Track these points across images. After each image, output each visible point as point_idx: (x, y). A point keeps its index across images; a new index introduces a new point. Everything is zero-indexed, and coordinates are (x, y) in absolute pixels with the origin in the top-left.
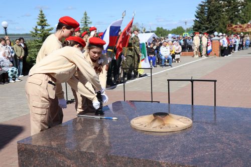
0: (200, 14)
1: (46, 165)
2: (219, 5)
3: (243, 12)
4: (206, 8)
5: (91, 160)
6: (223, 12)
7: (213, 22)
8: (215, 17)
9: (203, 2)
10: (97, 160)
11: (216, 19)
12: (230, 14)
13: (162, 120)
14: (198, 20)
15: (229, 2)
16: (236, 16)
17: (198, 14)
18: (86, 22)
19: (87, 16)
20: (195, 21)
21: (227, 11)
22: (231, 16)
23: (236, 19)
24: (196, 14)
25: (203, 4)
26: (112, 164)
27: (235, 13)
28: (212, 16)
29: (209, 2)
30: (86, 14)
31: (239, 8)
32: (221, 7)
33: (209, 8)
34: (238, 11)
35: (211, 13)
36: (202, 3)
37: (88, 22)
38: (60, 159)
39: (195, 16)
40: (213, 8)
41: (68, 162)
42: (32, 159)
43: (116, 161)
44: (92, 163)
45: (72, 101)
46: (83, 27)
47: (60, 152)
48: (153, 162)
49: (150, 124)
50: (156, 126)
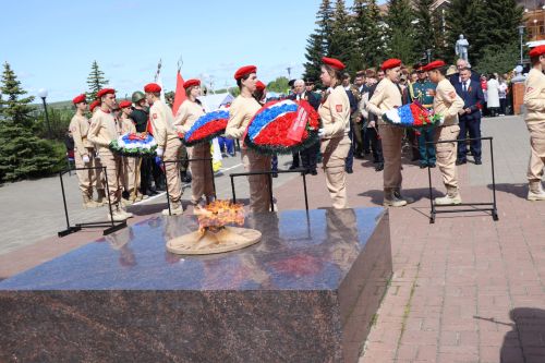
0: (315, 52)
1: (34, 319)
2: (347, 35)
3: (389, 46)
4: (325, 41)
5: (102, 302)
6: (355, 46)
9: (318, 31)
10: (112, 301)
12: (368, 50)
13: (214, 237)
14: (312, 63)
15: (364, 29)
16: (379, 53)
17: (311, 52)
18: (97, 81)
19: (99, 69)
20: (307, 66)
21: (361, 45)
22: (371, 54)
23: (379, 59)
24: (307, 53)
25: (319, 34)
26: (134, 303)
27: (376, 47)
28: (336, 55)
29: (328, 30)
30: (96, 67)
31: (383, 38)
32: (350, 37)
33: (330, 41)
34: (381, 44)
35: (334, 50)
36: (316, 33)
37: (101, 80)
38: (54, 307)
39: (306, 56)
40: (337, 41)
41: (68, 310)
42: (9, 313)
43: (140, 299)
44: (104, 306)
45: (78, 228)
46: (92, 91)
47: (54, 296)
48: (191, 292)
49: (195, 244)
50: (205, 246)
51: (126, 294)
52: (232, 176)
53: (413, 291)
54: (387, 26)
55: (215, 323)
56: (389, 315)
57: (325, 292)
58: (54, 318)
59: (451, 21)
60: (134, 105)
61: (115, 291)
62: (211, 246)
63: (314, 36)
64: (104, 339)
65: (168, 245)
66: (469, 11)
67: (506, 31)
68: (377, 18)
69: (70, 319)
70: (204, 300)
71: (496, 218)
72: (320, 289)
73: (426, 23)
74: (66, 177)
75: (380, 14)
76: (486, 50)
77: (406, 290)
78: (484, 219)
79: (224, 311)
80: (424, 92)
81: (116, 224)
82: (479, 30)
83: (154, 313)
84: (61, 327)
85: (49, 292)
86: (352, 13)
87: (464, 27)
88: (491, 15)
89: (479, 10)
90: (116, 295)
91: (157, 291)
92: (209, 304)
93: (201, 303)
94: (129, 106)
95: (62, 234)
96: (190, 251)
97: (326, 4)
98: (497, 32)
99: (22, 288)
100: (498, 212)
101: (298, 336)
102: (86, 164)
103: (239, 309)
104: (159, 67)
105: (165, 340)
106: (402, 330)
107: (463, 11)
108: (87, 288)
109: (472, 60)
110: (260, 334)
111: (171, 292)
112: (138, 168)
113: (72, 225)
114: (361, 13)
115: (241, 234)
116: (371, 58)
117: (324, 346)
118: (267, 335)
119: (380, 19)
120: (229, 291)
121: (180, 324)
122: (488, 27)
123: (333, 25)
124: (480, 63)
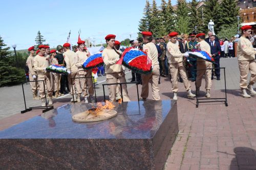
0: (142, 27)
1: (9, 152)
2: (158, 19)
3: (177, 25)
4: (147, 22)
5: (41, 144)
6: (161, 25)
7: (154, 34)
8: (155, 29)
9: (144, 18)
10: (46, 144)
11: (156, 31)
12: (167, 26)
14: (141, 32)
15: (166, 17)
16: (172, 28)
17: (141, 28)
18: (40, 40)
20: (139, 33)
21: (164, 24)
22: (168, 28)
24: (139, 27)
26: (56, 145)
27: (171, 25)
28: (152, 28)
29: (149, 17)
30: (40, 34)
31: (174, 21)
32: (159, 21)
33: (150, 22)
34: (173, 24)
35: (151, 27)
36: (143, 18)
38: (18, 147)
39: (139, 29)
40: (153, 22)
41: (25, 148)
43: (59, 143)
45: (30, 109)
46: (37, 45)
47: (18, 141)
48: (84, 140)
49: (86, 117)
50: (90, 118)
51: (53, 141)
52: (103, 85)
53: (188, 139)
54: (176, 15)
55: (95, 154)
56: (177, 150)
57: (147, 139)
58: (18, 152)
59: (206, 13)
60: (57, 52)
61: (47, 139)
62: (93, 118)
63: (143, 20)
64: (43, 162)
65: (73, 117)
66: (214, 9)
67: (231, 18)
68: (172, 12)
69: (26, 152)
70: (90, 143)
71: (227, 105)
72: (144, 138)
73: (194, 14)
74: (25, 85)
75: (173, 10)
76: (222, 27)
77: (185, 139)
78: (221, 105)
79: (99, 148)
80: (194, 46)
81: (48, 107)
82: (219, 17)
83: (66, 149)
84: (22, 156)
85: (16, 139)
86: (160, 9)
87: (212, 16)
88: (225, 11)
89: (219, 9)
90: (48, 141)
91: (68, 139)
92: (92, 145)
93: (88, 144)
94: (55, 52)
95: (23, 112)
96: (83, 120)
97: (148, 5)
98: (227, 19)
99: (4, 138)
100: (228, 102)
101: (134, 160)
102: (34, 79)
103: (106, 148)
104: (70, 34)
105: (71, 162)
106: (183, 157)
107: (212, 9)
108: (34, 138)
109: (216, 31)
110: (116, 159)
111: (74, 139)
112: (59, 81)
113: (28, 108)
114: (164, 9)
115: (107, 112)
116: (169, 30)
117: (146, 165)
118: (120, 160)
119: (173, 12)
120: (101, 139)
121: (78, 155)
122: (223, 16)
123: (151, 15)
124: (220, 33)
